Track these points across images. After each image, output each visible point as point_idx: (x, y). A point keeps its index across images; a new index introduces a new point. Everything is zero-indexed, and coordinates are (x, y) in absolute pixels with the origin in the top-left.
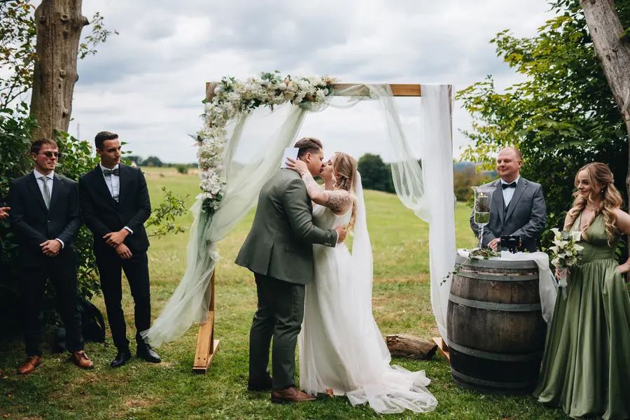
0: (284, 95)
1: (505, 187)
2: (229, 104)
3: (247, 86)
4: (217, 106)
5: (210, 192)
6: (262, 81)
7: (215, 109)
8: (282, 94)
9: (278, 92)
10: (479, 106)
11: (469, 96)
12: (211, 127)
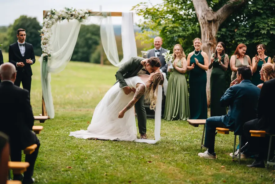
0: (74, 16)
1: (156, 51)
2: (54, 19)
3: (61, 13)
4: (49, 20)
5: (47, 53)
6: (66, 11)
7: (49, 21)
8: (73, 16)
9: (72, 15)
10: (142, 13)
11: (137, 9)
12: (47, 28)
